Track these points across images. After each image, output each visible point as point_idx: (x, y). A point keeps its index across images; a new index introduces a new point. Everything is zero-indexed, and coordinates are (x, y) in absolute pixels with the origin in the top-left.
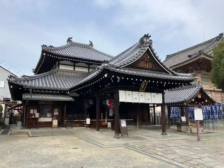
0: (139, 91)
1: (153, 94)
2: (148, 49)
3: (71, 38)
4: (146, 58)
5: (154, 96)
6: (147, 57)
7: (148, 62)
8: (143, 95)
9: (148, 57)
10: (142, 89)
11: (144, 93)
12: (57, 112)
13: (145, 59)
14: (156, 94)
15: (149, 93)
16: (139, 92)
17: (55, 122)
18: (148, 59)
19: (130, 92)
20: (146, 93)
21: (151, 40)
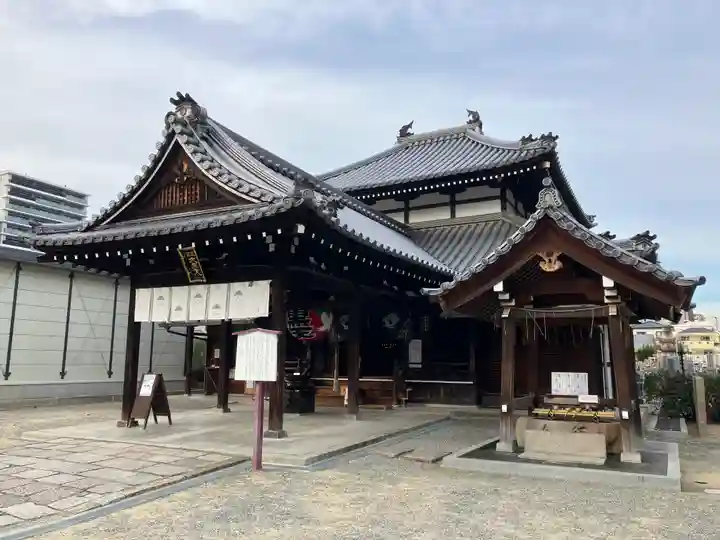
0: (188, 284)
1: (236, 286)
2: (176, 141)
3: (410, 126)
4: (179, 173)
5: (239, 293)
6: (182, 168)
7: (185, 184)
8: (202, 294)
9: (186, 167)
13: (176, 176)
14: (247, 283)
15: (224, 286)
16: (192, 287)
18: (186, 175)
19: (165, 290)
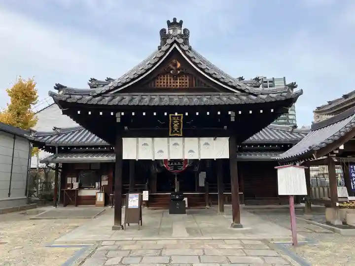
1: (204, 140)
2: (175, 48)
4: (174, 68)
5: (207, 144)
6: (175, 65)
7: (179, 75)
8: (179, 143)
9: (179, 65)
10: (176, 132)
11: (182, 138)
12: (106, 180)
13: (172, 69)
14: (212, 138)
15: (196, 139)
17: (100, 198)
18: (179, 69)
20: (186, 139)
21: (185, 30)
